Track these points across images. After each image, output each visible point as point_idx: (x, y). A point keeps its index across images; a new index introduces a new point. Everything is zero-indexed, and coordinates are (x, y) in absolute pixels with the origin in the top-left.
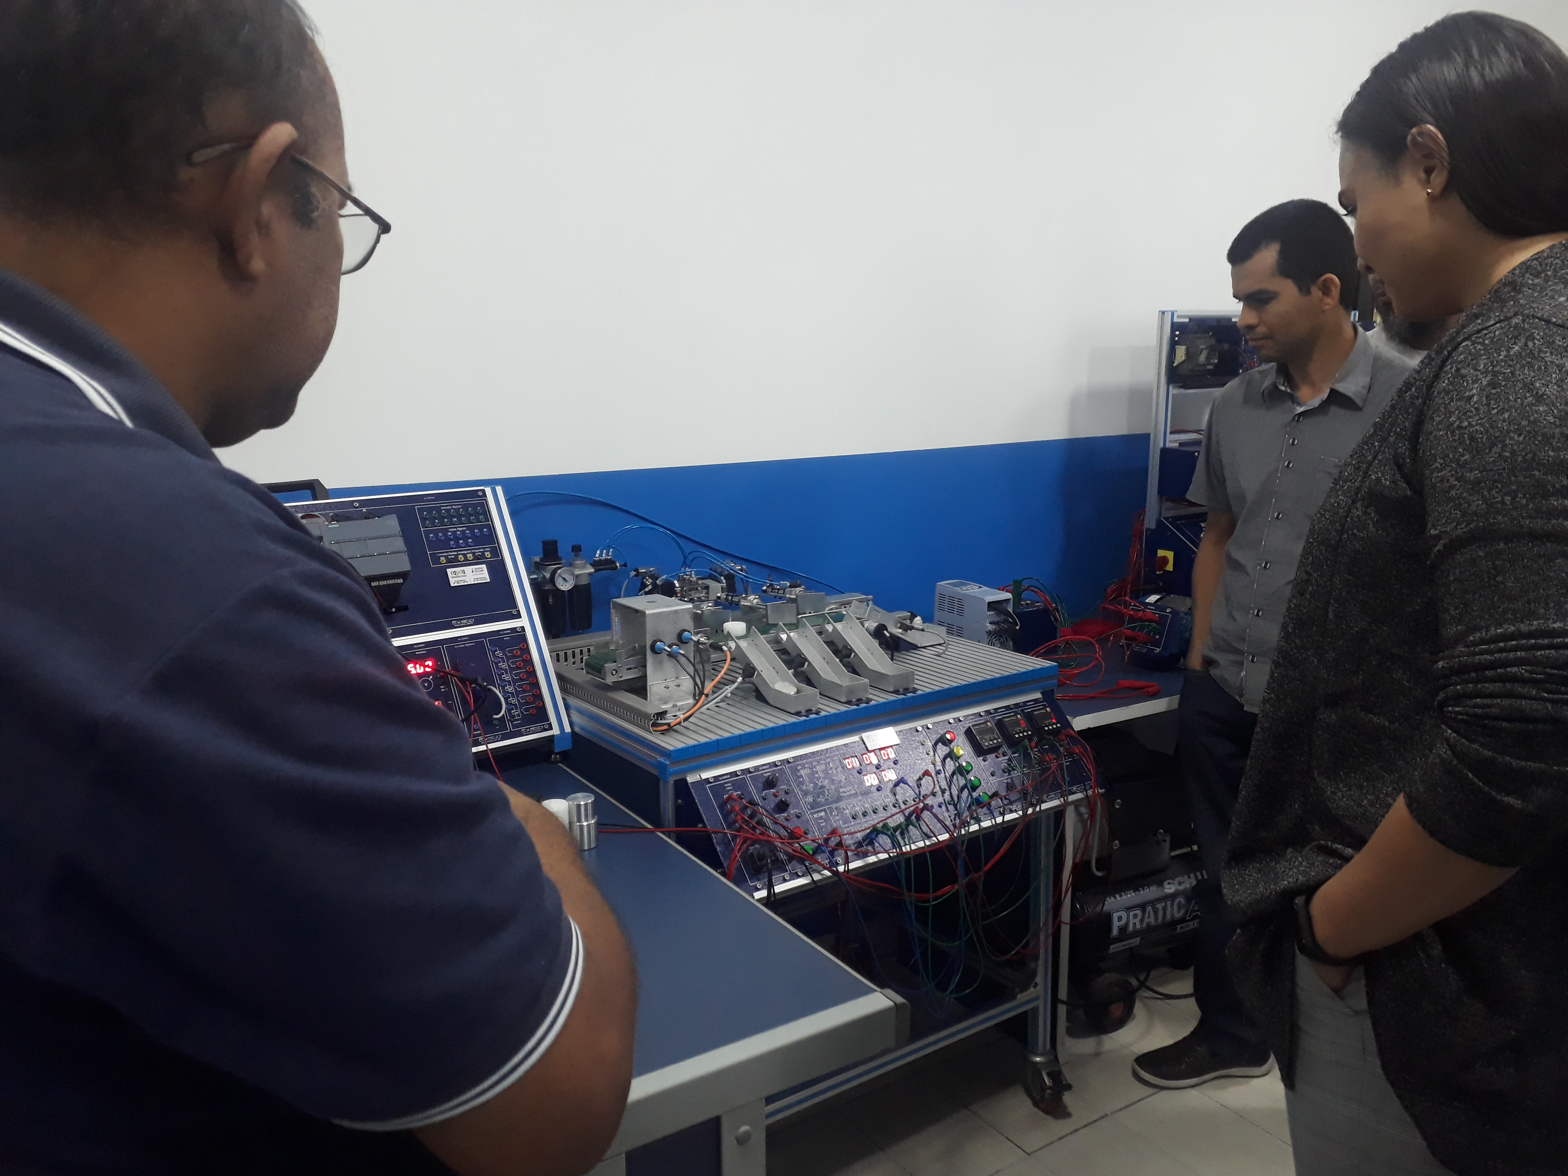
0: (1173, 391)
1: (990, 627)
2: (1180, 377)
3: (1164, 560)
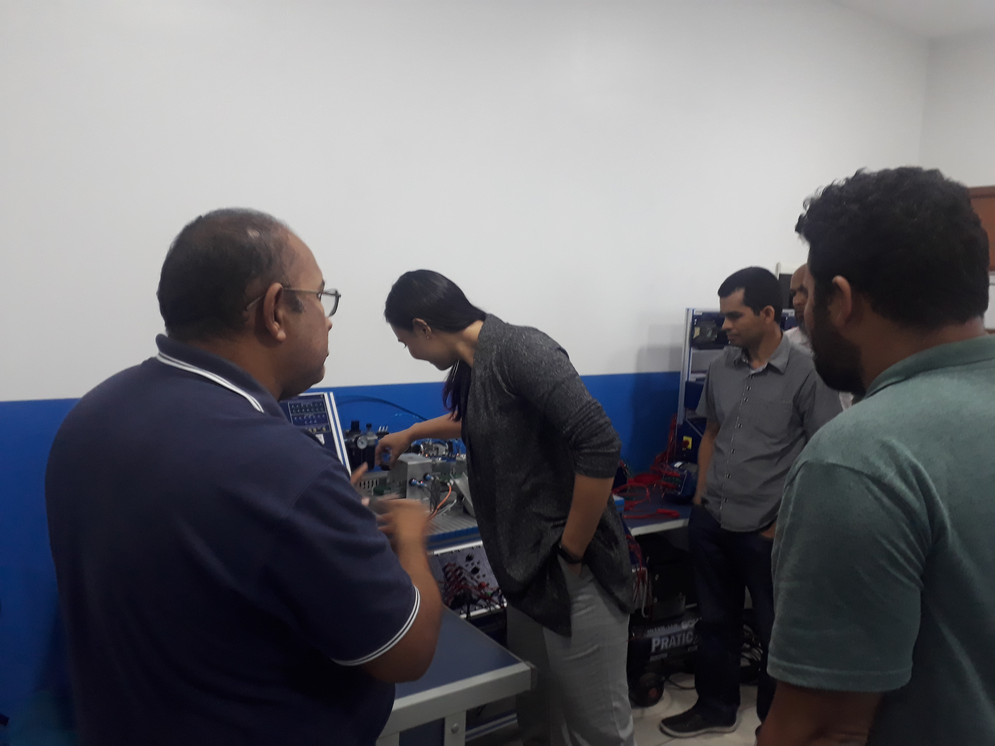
0: (693, 351)
2: (694, 343)
3: (687, 442)
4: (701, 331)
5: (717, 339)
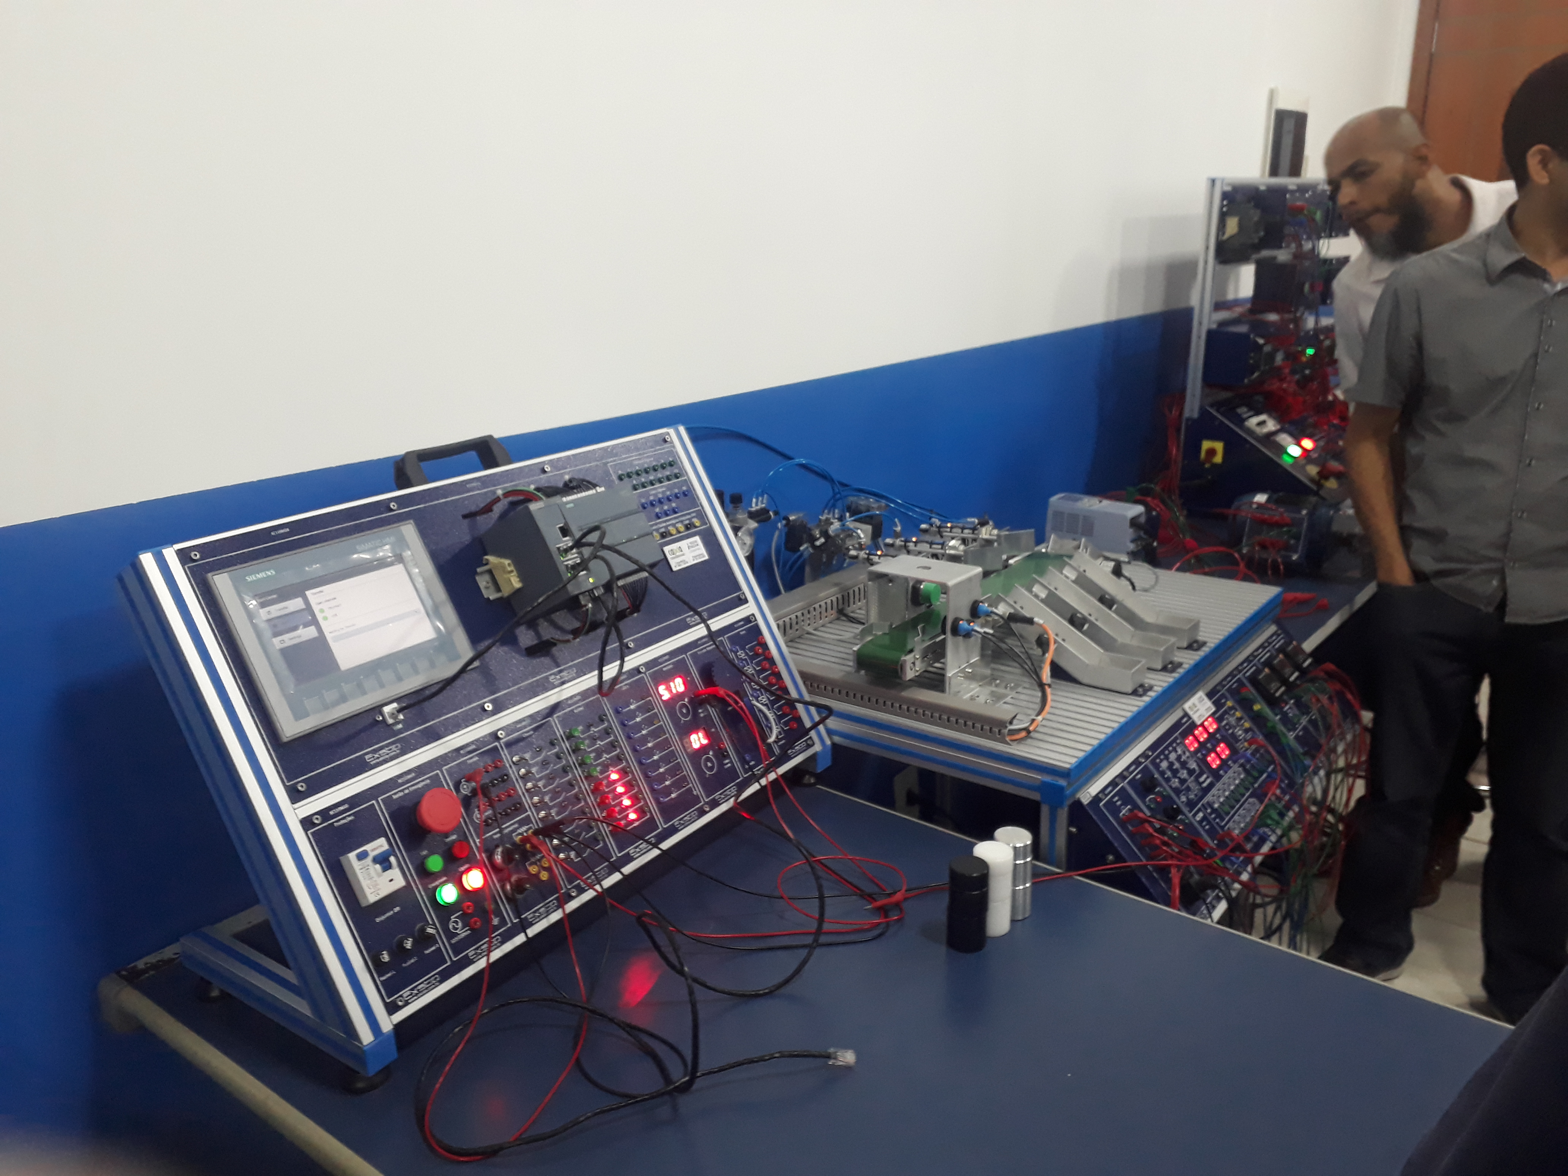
0: (1219, 267)
1: (1132, 547)
2: (1226, 254)
3: (1212, 452)
4: (1240, 226)
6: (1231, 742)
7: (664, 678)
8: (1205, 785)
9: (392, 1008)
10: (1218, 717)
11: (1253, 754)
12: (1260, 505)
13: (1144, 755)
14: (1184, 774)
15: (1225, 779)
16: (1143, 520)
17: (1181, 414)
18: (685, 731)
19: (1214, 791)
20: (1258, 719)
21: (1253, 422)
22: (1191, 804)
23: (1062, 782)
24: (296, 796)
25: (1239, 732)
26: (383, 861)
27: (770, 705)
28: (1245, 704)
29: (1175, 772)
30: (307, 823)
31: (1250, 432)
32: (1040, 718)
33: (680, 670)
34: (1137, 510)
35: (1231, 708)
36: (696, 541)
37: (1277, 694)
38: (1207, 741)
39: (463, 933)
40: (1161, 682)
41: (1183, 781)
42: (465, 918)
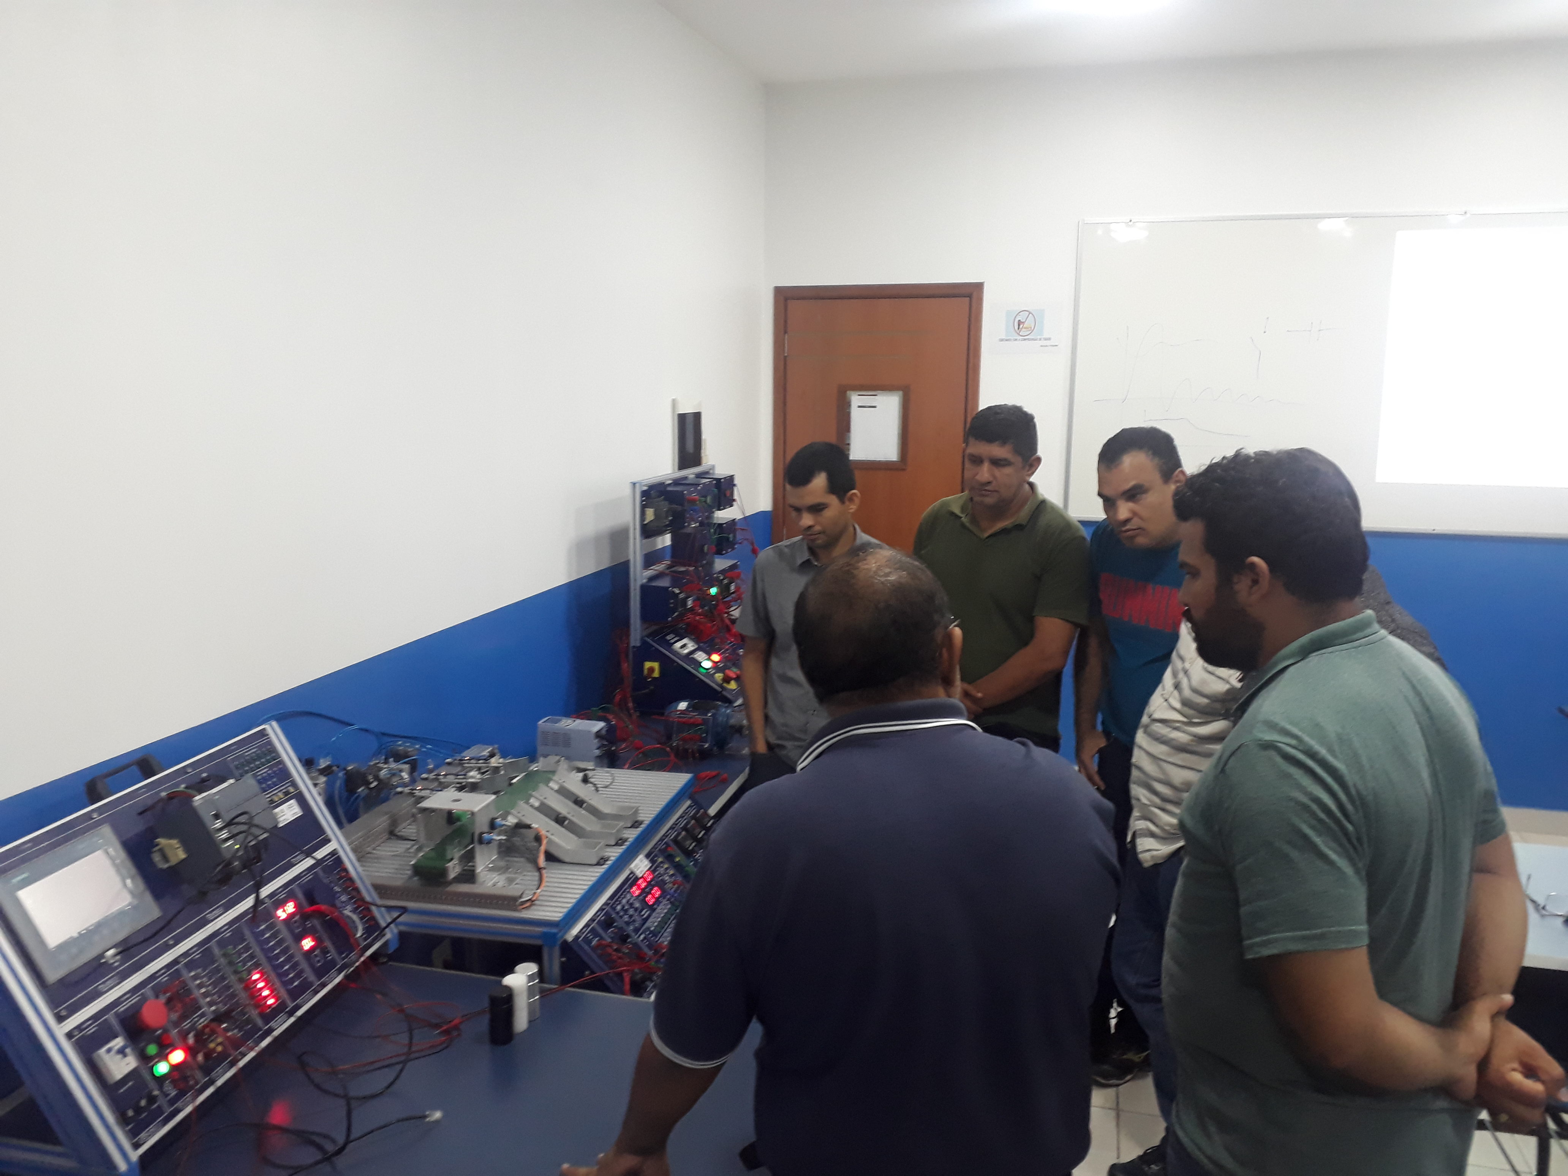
0: (644, 541)
1: (597, 752)
2: (648, 531)
3: (651, 670)
4: (656, 514)
5: (671, 521)
6: (661, 885)
7: (281, 904)
8: (645, 916)
9: (136, 1146)
10: (652, 870)
11: (675, 891)
12: (682, 712)
13: (606, 904)
14: (631, 912)
15: (658, 910)
16: (604, 732)
17: (628, 644)
18: (299, 938)
19: (651, 920)
20: (678, 867)
21: (678, 645)
22: (636, 930)
23: (554, 930)
24: (60, 1019)
25: (667, 878)
26: (122, 1052)
27: (354, 911)
28: (670, 858)
29: (626, 911)
30: (69, 1035)
31: (676, 653)
32: (539, 891)
33: (291, 896)
34: (600, 725)
35: (661, 862)
36: (292, 804)
37: (691, 848)
38: (646, 887)
39: (174, 1093)
40: (614, 853)
41: (631, 916)
42: (174, 1083)
